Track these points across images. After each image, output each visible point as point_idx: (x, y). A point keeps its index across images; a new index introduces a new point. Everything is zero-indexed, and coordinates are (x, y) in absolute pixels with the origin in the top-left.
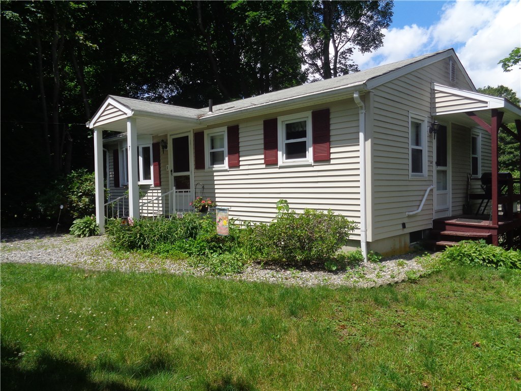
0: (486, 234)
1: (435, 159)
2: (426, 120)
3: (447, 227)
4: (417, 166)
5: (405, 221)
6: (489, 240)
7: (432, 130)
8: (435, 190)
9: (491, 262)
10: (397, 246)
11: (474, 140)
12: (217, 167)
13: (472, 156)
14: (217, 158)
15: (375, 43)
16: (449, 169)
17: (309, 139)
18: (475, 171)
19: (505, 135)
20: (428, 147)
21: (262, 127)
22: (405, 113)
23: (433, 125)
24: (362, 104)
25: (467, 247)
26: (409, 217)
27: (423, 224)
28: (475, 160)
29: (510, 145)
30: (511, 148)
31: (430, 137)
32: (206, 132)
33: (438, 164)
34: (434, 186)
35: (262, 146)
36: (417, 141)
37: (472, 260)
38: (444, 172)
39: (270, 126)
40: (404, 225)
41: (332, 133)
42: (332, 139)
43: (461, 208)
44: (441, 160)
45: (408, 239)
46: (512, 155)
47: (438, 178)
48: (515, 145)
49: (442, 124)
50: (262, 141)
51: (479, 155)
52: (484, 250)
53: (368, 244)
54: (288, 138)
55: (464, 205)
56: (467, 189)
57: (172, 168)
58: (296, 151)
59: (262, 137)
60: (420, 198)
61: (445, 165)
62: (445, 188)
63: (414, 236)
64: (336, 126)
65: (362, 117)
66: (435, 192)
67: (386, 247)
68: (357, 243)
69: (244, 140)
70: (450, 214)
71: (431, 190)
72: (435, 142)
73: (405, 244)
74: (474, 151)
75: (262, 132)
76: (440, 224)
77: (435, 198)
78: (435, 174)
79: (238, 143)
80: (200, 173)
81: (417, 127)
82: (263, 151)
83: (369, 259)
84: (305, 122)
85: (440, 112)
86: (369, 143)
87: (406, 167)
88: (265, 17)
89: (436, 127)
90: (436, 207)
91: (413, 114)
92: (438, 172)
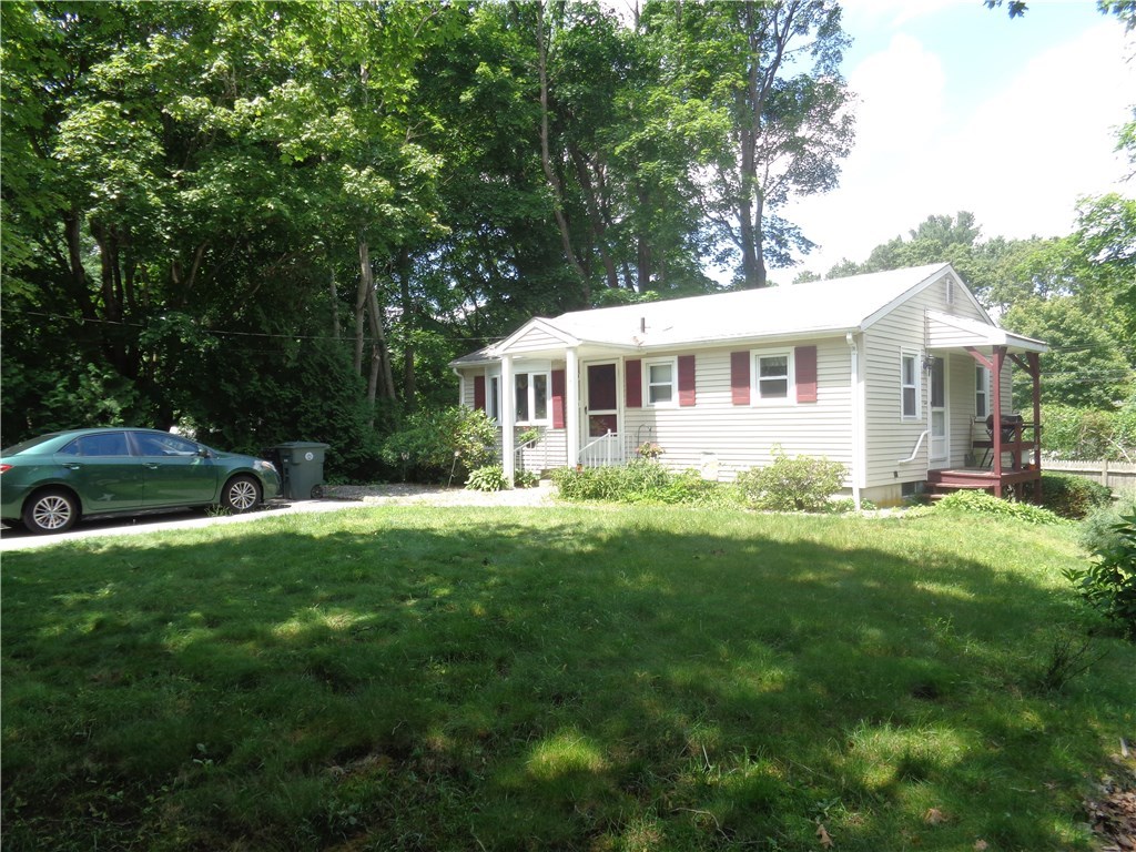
0: (988, 484)
1: (929, 399)
2: (920, 354)
3: (944, 479)
4: (909, 408)
5: (897, 469)
6: (990, 491)
7: (926, 365)
8: (930, 436)
9: (988, 509)
10: (889, 497)
11: (980, 371)
12: (658, 405)
13: (976, 392)
14: (659, 394)
15: (824, 181)
16: (947, 410)
17: (791, 376)
18: (981, 411)
19: (1061, 335)
20: (922, 385)
21: (729, 360)
22: (897, 349)
23: (927, 359)
24: (855, 345)
25: (963, 496)
26: (901, 465)
27: (917, 475)
28: (981, 398)
29: (1070, 354)
30: (1073, 359)
31: (924, 373)
32: (644, 362)
33: (934, 404)
34: (929, 431)
35: (729, 383)
36: (909, 379)
37: (969, 507)
38: (941, 414)
39: (739, 361)
40: (896, 474)
41: (819, 372)
42: (819, 378)
43: (963, 458)
44: (937, 400)
45: (899, 490)
46: (1074, 373)
47: (934, 421)
48: (1080, 353)
49: (939, 356)
50: (729, 377)
51: (987, 390)
52: (981, 499)
53: (861, 490)
54: (763, 374)
55: (966, 456)
56: (971, 435)
57: (587, 404)
58: (773, 389)
59: (729, 371)
60: (912, 444)
61: (942, 405)
62: (942, 433)
63: (908, 487)
64: (824, 366)
65: (854, 358)
66: (930, 438)
67: (878, 496)
68: (849, 490)
69: (702, 374)
70: (948, 464)
71: (926, 435)
72: (929, 379)
73: (897, 496)
74: (980, 385)
75: (729, 365)
76: (935, 475)
77: (930, 444)
78: (930, 416)
79: (694, 377)
80: (634, 411)
81: (909, 362)
82: (729, 388)
83: (862, 507)
84: (785, 358)
85: (936, 344)
86: (862, 384)
87: (898, 409)
88: (668, 170)
89: (930, 362)
90: (931, 456)
91: (906, 349)
92: (934, 413)
